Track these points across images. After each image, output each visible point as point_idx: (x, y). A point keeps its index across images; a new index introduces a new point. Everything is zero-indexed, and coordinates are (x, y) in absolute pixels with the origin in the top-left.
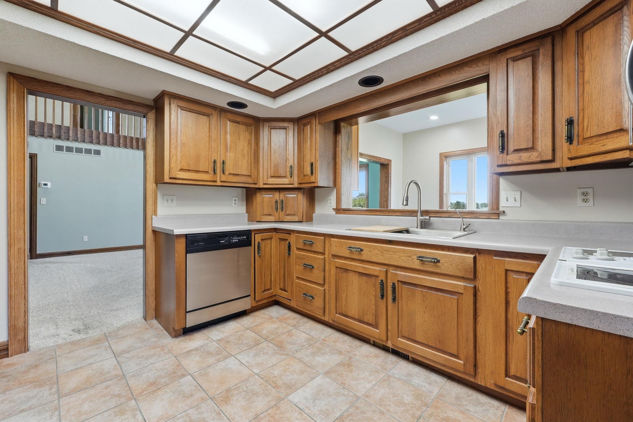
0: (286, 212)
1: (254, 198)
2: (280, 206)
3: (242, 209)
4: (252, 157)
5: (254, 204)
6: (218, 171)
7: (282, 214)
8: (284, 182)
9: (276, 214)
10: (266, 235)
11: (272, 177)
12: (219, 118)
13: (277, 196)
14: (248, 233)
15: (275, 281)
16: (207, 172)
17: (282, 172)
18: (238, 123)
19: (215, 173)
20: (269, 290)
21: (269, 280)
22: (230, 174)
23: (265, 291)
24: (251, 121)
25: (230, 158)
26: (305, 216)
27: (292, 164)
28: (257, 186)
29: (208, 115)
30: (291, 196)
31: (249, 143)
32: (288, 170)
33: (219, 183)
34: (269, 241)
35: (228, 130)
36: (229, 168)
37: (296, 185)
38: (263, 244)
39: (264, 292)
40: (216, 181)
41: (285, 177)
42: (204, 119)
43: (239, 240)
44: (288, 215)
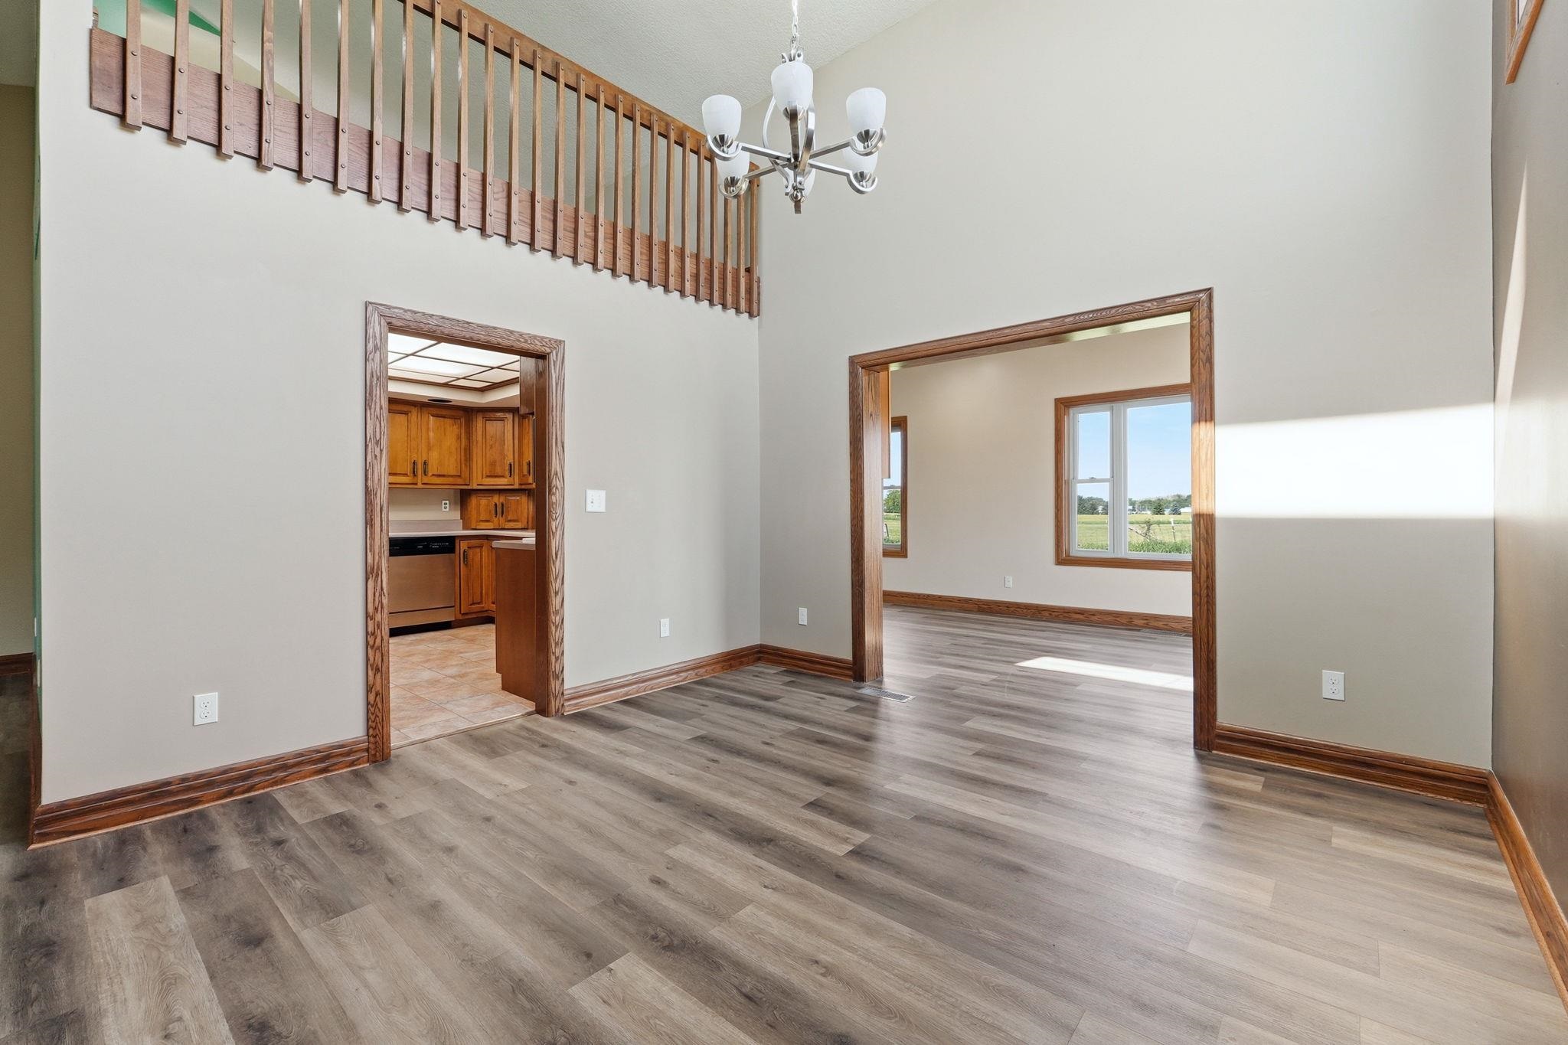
0: (507, 517)
1: (469, 501)
2: (501, 510)
3: (456, 515)
4: (463, 454)
5: (469, 509)
6: (420, 471)
7: (502, 520)
8: (502, 482)
9: (496, 520)
10: (474, 542)
11: (488, 476)
12: (419, 414)
13: (497, 499)
14: (451, 540)
15: (487, 594)
16: (405, 475)
17: (499, 471)
18: (444, 417)
19: (415, 475)
20: (479, 603)
21: (479, 592)
22: (433, 475)
23: (473, 604)
24: (461, 413)
25: (434, 457)
26: (530, 523)
27: (512, 461)
28: (469, 488)
29: (406, 413)
30: (513, 498)
31: (459, 438)
32: (507, 468)
33: (420, 486)
34: (478, 550)
35: (431, 426)
36: (433, 469)
37: (516, 486)
38: (471, 553)
39: (471, 605)
40: (416, 484)
41: (503, 477)
42: (403, 418)
43: (439, 546)
44: (510, 521)
